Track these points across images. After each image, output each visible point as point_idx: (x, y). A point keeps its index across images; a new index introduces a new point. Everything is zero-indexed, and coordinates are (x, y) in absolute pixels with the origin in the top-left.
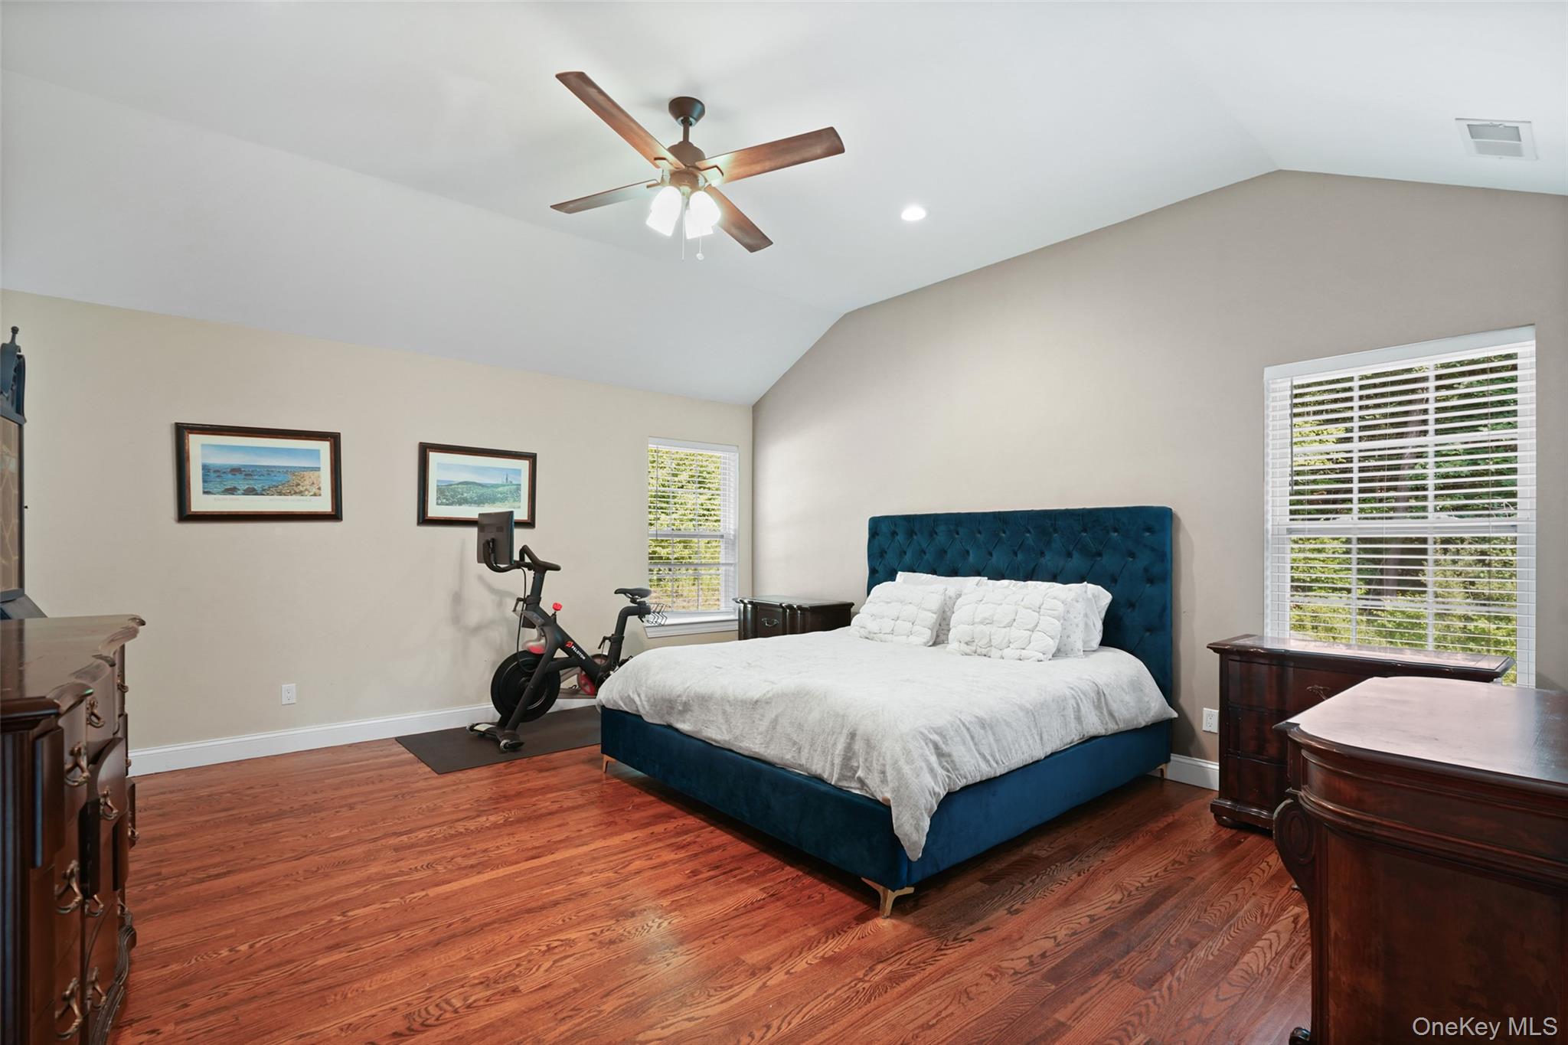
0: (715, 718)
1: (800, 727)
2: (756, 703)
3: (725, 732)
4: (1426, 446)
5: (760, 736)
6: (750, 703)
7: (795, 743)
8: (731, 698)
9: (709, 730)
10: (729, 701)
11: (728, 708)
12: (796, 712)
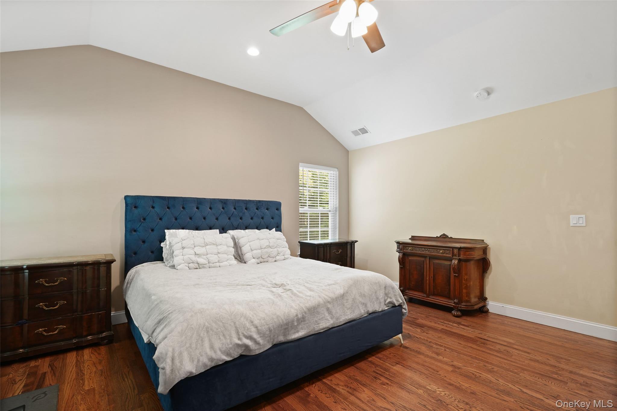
0: (323, 316)
1: (364, 296)
2: (343, 296)
3: (330, 319)
4: (318, 191)
5: (349, 310)
6: (340, 297)
7: (364, 304)
8: (329, 300)
9: (321, 324)
10: (329, 302)
11: (329, 306)
12: (359, 290)
